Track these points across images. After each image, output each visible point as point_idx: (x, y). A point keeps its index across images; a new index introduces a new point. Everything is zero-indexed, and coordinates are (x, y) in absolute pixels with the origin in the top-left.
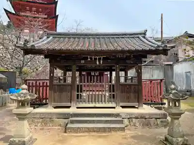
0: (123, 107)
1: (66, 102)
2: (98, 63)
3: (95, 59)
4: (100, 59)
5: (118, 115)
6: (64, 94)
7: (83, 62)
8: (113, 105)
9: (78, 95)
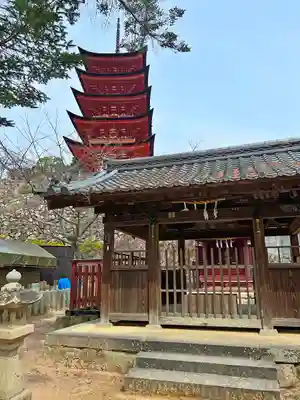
0: (281, 329)
1: (138, 312)
2: (206, 216)
3: (201, 207)
4: (210, 207)
5: (262, 353)
6: (134, 291)
7: (172, 215)
8: (254, 323)
9: (164, 294)
